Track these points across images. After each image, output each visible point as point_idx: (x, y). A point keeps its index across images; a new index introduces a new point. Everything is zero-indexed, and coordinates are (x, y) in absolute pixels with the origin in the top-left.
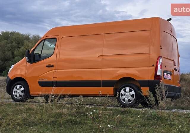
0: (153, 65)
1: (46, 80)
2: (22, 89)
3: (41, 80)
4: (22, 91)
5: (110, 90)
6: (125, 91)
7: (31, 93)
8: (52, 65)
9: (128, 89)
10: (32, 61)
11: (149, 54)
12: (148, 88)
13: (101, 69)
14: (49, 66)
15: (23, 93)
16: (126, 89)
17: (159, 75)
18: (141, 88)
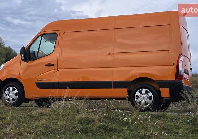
0: (174, 64)
1: (45, 80)
2: (16, 91)
3: (39, 80)
4: (16, 94)
5: (124, 92)
6: (141, 93)
7: (27, 96)
8: (52, 64)
9: (144, 90)
10: (28, 60)
11: (169, 52)
12: (168, 89)
13: (112, 69)
14: (49, 65)
15: (17, 96)
16: (142, 91)
17: (181, 75)
18: (160, 89)
